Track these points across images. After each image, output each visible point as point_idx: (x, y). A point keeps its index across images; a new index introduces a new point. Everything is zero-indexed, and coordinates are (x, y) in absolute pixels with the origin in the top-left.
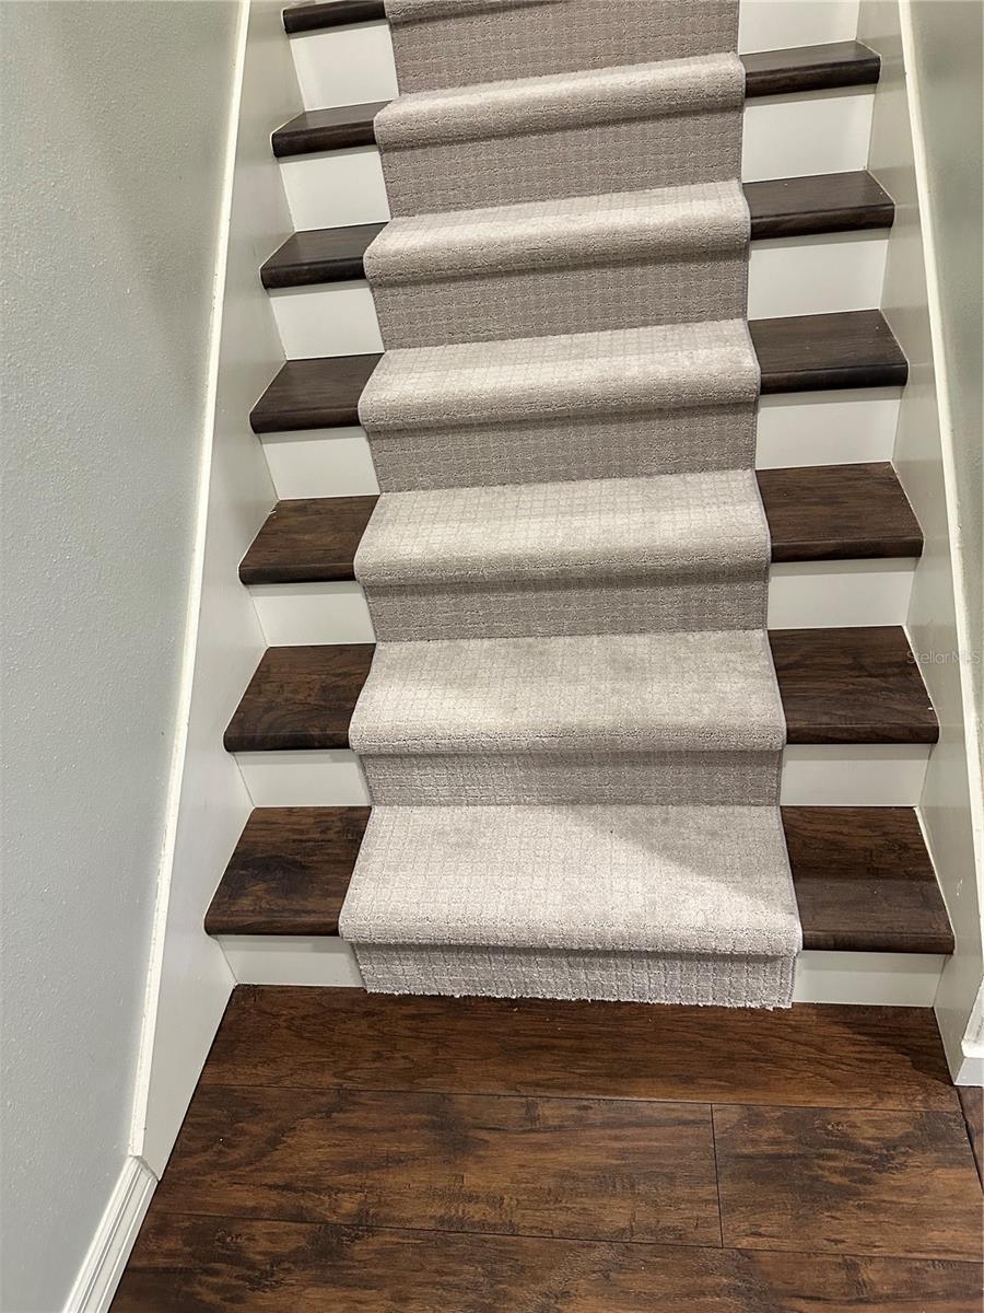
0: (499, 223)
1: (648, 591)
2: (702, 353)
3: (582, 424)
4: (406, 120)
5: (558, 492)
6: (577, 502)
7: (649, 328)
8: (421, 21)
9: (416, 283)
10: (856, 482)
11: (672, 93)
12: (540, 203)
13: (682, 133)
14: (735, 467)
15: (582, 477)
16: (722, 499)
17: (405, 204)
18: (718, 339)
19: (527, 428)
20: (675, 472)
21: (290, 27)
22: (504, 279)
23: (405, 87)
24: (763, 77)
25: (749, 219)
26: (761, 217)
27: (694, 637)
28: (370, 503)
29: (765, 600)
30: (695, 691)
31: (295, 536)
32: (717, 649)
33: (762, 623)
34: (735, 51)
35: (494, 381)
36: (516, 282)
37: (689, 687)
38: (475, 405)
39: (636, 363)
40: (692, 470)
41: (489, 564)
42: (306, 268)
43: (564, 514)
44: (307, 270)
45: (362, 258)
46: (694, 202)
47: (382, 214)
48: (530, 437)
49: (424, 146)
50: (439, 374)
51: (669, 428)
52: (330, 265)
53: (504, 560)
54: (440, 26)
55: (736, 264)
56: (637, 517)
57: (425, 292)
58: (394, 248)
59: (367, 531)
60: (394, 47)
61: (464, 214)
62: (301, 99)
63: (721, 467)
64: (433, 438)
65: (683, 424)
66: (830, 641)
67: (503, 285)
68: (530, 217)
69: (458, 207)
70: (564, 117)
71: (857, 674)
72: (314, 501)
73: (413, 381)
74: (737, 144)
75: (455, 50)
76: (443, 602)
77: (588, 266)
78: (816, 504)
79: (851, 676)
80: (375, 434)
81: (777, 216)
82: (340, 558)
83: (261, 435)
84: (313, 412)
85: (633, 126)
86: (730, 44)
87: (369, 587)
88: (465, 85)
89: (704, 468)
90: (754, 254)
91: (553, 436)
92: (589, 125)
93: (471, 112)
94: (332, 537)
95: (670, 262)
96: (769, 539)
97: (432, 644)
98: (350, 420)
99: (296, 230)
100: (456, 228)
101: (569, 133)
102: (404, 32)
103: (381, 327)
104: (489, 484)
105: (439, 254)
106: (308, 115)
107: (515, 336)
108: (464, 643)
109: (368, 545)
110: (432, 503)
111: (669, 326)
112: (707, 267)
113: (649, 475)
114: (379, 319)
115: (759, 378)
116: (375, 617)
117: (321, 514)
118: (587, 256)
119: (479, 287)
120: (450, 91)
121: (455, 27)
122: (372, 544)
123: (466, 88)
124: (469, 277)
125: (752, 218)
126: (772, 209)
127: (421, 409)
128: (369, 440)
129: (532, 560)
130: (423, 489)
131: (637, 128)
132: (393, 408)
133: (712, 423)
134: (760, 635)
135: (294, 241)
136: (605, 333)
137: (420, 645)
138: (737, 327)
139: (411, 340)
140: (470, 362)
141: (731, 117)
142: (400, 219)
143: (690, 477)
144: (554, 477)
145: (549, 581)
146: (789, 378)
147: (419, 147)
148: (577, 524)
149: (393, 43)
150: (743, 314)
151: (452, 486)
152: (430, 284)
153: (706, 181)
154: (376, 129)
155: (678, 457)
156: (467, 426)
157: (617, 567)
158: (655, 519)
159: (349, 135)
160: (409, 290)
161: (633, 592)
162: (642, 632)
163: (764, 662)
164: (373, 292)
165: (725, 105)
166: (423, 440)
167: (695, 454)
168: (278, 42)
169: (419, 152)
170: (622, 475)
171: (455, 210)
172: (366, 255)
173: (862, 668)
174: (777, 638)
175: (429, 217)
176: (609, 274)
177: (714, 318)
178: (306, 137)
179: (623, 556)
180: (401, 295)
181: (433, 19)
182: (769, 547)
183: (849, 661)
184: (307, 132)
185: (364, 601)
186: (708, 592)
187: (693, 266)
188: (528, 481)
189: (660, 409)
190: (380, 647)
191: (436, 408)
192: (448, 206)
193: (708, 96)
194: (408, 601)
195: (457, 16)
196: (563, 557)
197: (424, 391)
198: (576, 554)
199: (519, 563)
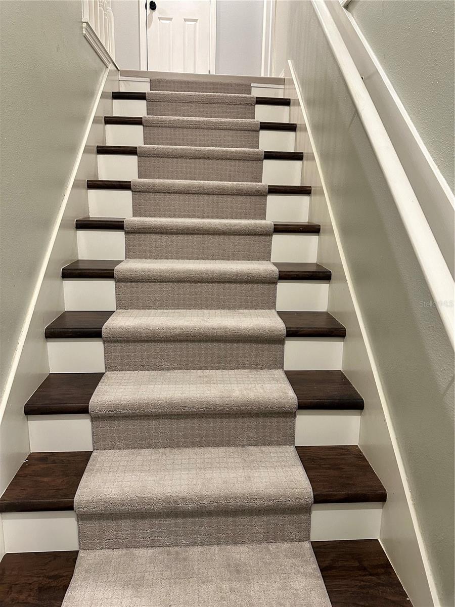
0: (170, 318)
1: (247, 518)
2: (268, 386)
3: (210, 418)
4: (130, 271)
5: (196, 454)
6: (206, 461)
7: (239, 371)
8: (139, 233)
9: (128, 342)
10: (345, 456)
11: (249, 275)
12: (188, 310)
13: (251, 289)
14: (286, 444)
15: (208, 445)
16: (283, 463)
17: (123, 303)
18: (273, 379)
19: (181, 418)
20: (256, 445)
21: (78, 226)
22: (172, 343)
23: (128, 256)
24: (285, 273)
25: (285, 329)
26: (290, 328)
27: (272, 547)
28: (86, 456)
29: (310, 524)
30: (279, 589)
31: (39, 479)
32: (286, 556)
33: (307, 538)
34: (270, 261)
35: (165, 393)
36: (178, 345)
37: (276, 586)
38: (155, 406)
39: (237, 389)
40: (264, 444)
41: (158, 502)
42: (71, 330)
43: (200, 469)
44: (71, 331)
45: (101, 328)
46: (259, 318)
47: (112, 307)
48: (182, 423)
49: (137, 282)
50: (135, 387)
51: (253, 422)
52: (83, 330)
53: (167, 499)
54: (148, 236)
55: (279, 346)
56: (240, 472)
57: (131, 346)
58: (119, 325)
59: (84, 476)
60: (126, 241)
61: (153, 311)
62: (78, 254)
63: (279, 444)
64: (129, 422)
65: (261, 421)
66: (344, 550)
67: (171, 346)
68: (185, 317)
69: (149, 308)
70: (202, 278)
71: (364, 573)
72: (52, 454)
73: (121, 390)
74: (275, 296)
75: (154, 246)
76: (126, 524)
77: (212, 341)
78: (329, 468)
79: (361, 575)
80: (95, 419)
81: (297, 328)
82: (66, 496)
83: (29, 416)
84: (62, 405)
85: (231, 285)
86: (268, 258)
87: (80, 515)
88: (156, 259)
89: (270, 444)
90: (287, 342)
91: (194, 423)
92: (213, 282)
93: (161, 271)
94: (61, 480)
95: (250, 342)
96: (312, 491)
97: (116, 553)
98: (83, 410)
99: (66, 310)
100: (149, 318)
101: (204, 284)
102: (131, 236)
103: (105, 361)
104: (156, 446)
105: (142, 330)
106: (80, 262)
107: (175, 369)
108: (136, 552)
109: (85, 487)
110: (123, 458)
111: (249, 370)
112: (266, 346)
113: (243, 446)
114: (105, 356)
115: (297, 402)
116: (81, 535)
117: (55, 463)
118: (212, 337)
119: (159, 346)
120: (149, 260)
121: (154, 237)
122: (87, 486)
123: (156, 260)
124: (155, 341)
125: (286, 328)
126: (294, 325)
127: (124, 407)
128: (92, 421)
129: (184, 500)
130: (119, 449)
131: (233, 286)
132: (109, 405)
133: (275, 421)
134: (307, 545)
135: (65, 315)
136: (219, 371)
137: (108, 552)
138: (280, 374)
139: (120, 367)
140: (152, 381)
141: (272, 286)
142: (121, 310)
143: (264, 448)
144: (193, 445)
145: (192, 512)
146: (311, 403)
147: (134, 282)
148: (208, 476)
149: (126, 239)
150: (282, 367)
151: (135, 448)
152: (135, 342)
153: (261, 309)
154: (115, 272)
155: (258, 437)
156: (149, 416)
157: (232, 505)
158: (251, 475)
159: (101, 273)
160: (124, 345)
161: (239, 519)
162: (243, 543)
163: (313, 566)
164: (104, 344)
165: (270, 282)
166: (122, 423)
167: (266, 436)
168: (71, 232)
169: (133, 284)
170: (229, 445)
171: (148, 309)
172: (104, 327)
173: (365, 569)
174: (317, 547)
175: (135, 312)
176: (222, 345)
177: (269, 368)
178: (80, 271)
179: (235, 498)
180: (119, 346)
181: (145, 233)
182: (312, 495)
183: (357, 564)
184: (80, 269)
185: (76, 522)
186: (280, 519)
187: (260, 345)
188: (178, 446)
189: (249, 413)
190: (81, 554)
191: (133, 406)
192: (145, 307)
193: (263, 277)
194: (104, 523)
195: (156, 233)
196: (201, 499)
197: (127, 397)
198: (209, 496)
199: (176, 501)
